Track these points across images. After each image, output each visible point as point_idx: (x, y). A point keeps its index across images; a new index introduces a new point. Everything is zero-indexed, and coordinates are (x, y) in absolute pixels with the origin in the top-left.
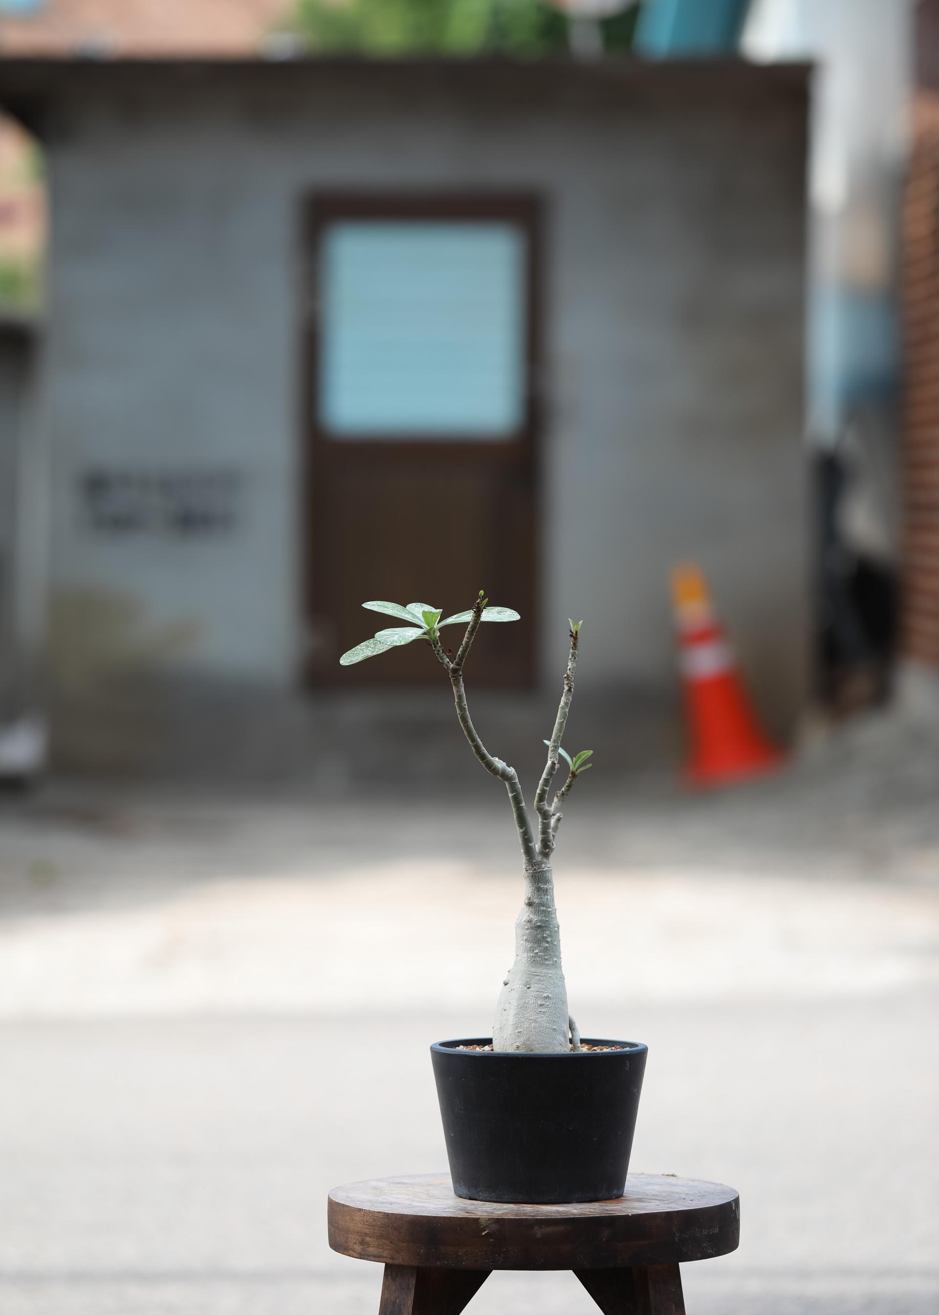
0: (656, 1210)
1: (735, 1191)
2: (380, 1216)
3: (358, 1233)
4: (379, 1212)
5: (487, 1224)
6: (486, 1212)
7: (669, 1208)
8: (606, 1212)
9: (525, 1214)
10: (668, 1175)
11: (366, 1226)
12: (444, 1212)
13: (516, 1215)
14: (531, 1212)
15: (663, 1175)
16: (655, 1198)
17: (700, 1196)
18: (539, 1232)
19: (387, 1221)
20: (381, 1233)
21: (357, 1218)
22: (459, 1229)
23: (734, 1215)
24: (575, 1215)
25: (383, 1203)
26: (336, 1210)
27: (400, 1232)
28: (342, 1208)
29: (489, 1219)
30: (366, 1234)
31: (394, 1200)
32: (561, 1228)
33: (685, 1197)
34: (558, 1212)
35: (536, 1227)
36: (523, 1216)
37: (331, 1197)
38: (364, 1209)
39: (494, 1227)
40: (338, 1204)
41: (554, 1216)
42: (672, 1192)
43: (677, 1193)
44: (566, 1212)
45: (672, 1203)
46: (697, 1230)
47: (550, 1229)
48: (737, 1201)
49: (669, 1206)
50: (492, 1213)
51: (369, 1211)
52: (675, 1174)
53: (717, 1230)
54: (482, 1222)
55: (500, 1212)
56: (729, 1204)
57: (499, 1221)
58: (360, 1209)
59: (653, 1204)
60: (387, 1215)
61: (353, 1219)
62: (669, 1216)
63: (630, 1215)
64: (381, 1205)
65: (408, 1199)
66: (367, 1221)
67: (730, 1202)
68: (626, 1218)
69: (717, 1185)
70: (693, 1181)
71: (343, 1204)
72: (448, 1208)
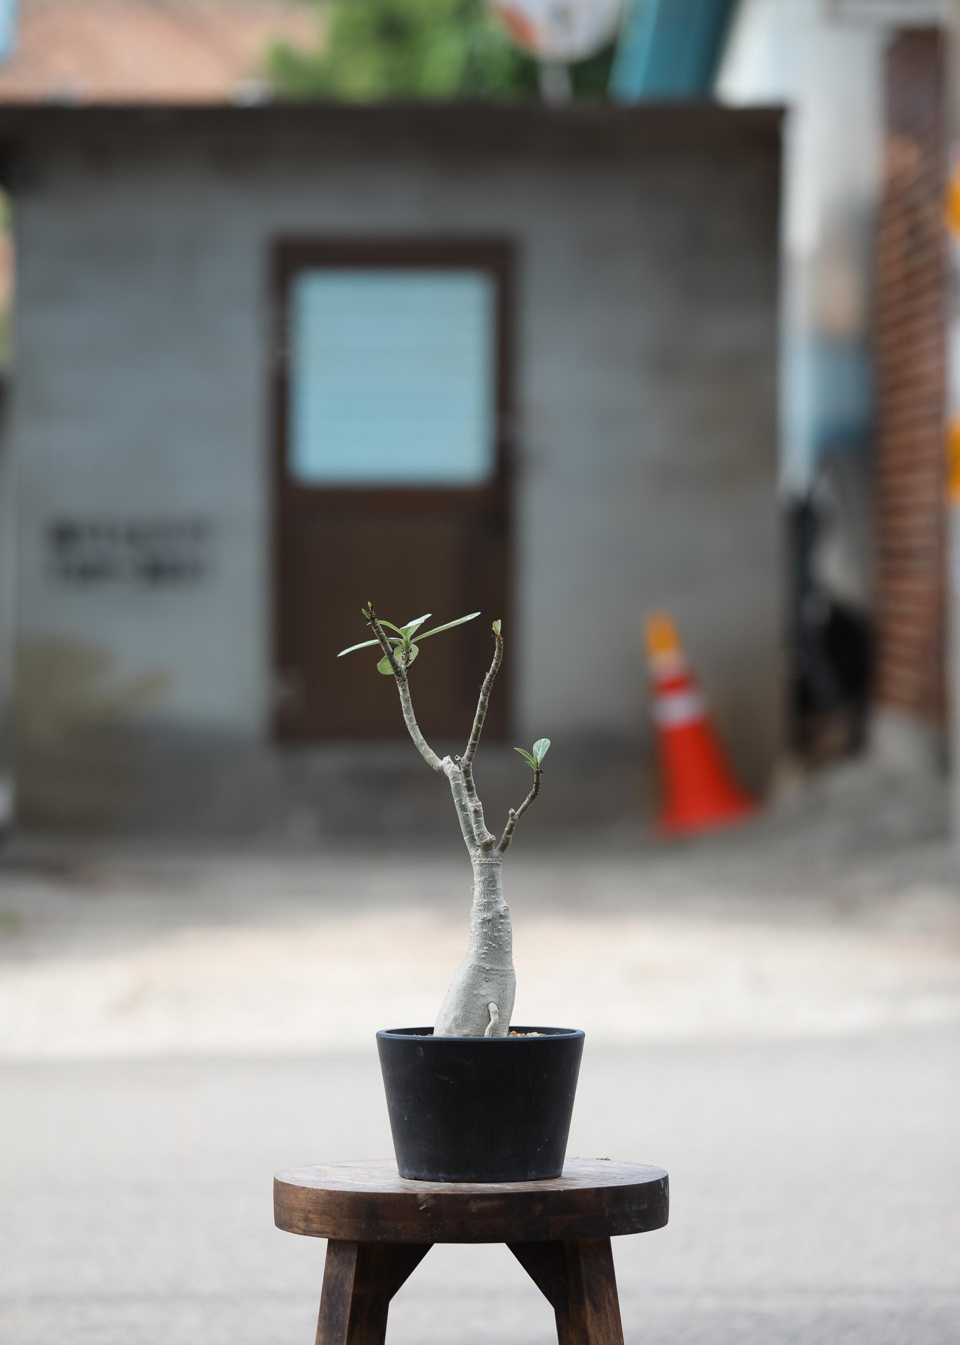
0: (587, 1186)
1: (664, 1171)
2: (323, 1193)
3: (302, 1210)
4: (322, 1190)
5: (425, 1199)
6: (425, 1188)
7: (600, 1184)
8: (539, 1188)
9: (461, 1190)
10: (601, 1159)
11: (310, 1204)
12: (384, 1189)
13: (452, 1191)
14: (467, 1189)
15: (597, 1159)
16: (587, 1176)
17: (631, 1175)
18: (474, 1207)
19: (329, 1198)
20: (323, 1210)
21: (301, 1196)
22: (397, 1204)
23: (663, 1193)
24: (509, 1190)
25: (326, 1182)
26: (281, 1190)
27: (342, 1209)
28: (287, 1187)
29: (427, 1195)
30: (310, 1211)
31: (337, 1180)
32: (495, 1203)
33: (616, 1176)
34: (493, 1188)
35: (472, 1202)
36: (459, 1191)
37: (276, 1177)
38: (307, 1187)
39: (432, 1202)
40: (283, 1184)
41: (488, 1191)
42: (604, 1173)
43: (608, 1173)
44: (501, 1189)
45: (603, 1180)
46: (627, 1206)
47: (485, 1204)
48: (666, 1179)
49: (599, 1183)
50: (430, 1189)
51: (313, 1189)
52: (609, 1158)
53: (646, 1206)
54: (420, 1197)
55: (437, 1189)
56: (658, 1182)
57: (436, 1196)
58: (304, 1188)
59: (584, 1182)
60: (330, 1193)
61: (297, 1197)
62: (599, 1191)
63: (562, 1190)
64: (324, 1184)
65: (350, 1179)
66: (310, 1199)
67: (659, 1180)
68: (558, 1193)
69: (648, 1166)
70: (625, 1163)
71: (288, 1184)
72: (388, 1186)
